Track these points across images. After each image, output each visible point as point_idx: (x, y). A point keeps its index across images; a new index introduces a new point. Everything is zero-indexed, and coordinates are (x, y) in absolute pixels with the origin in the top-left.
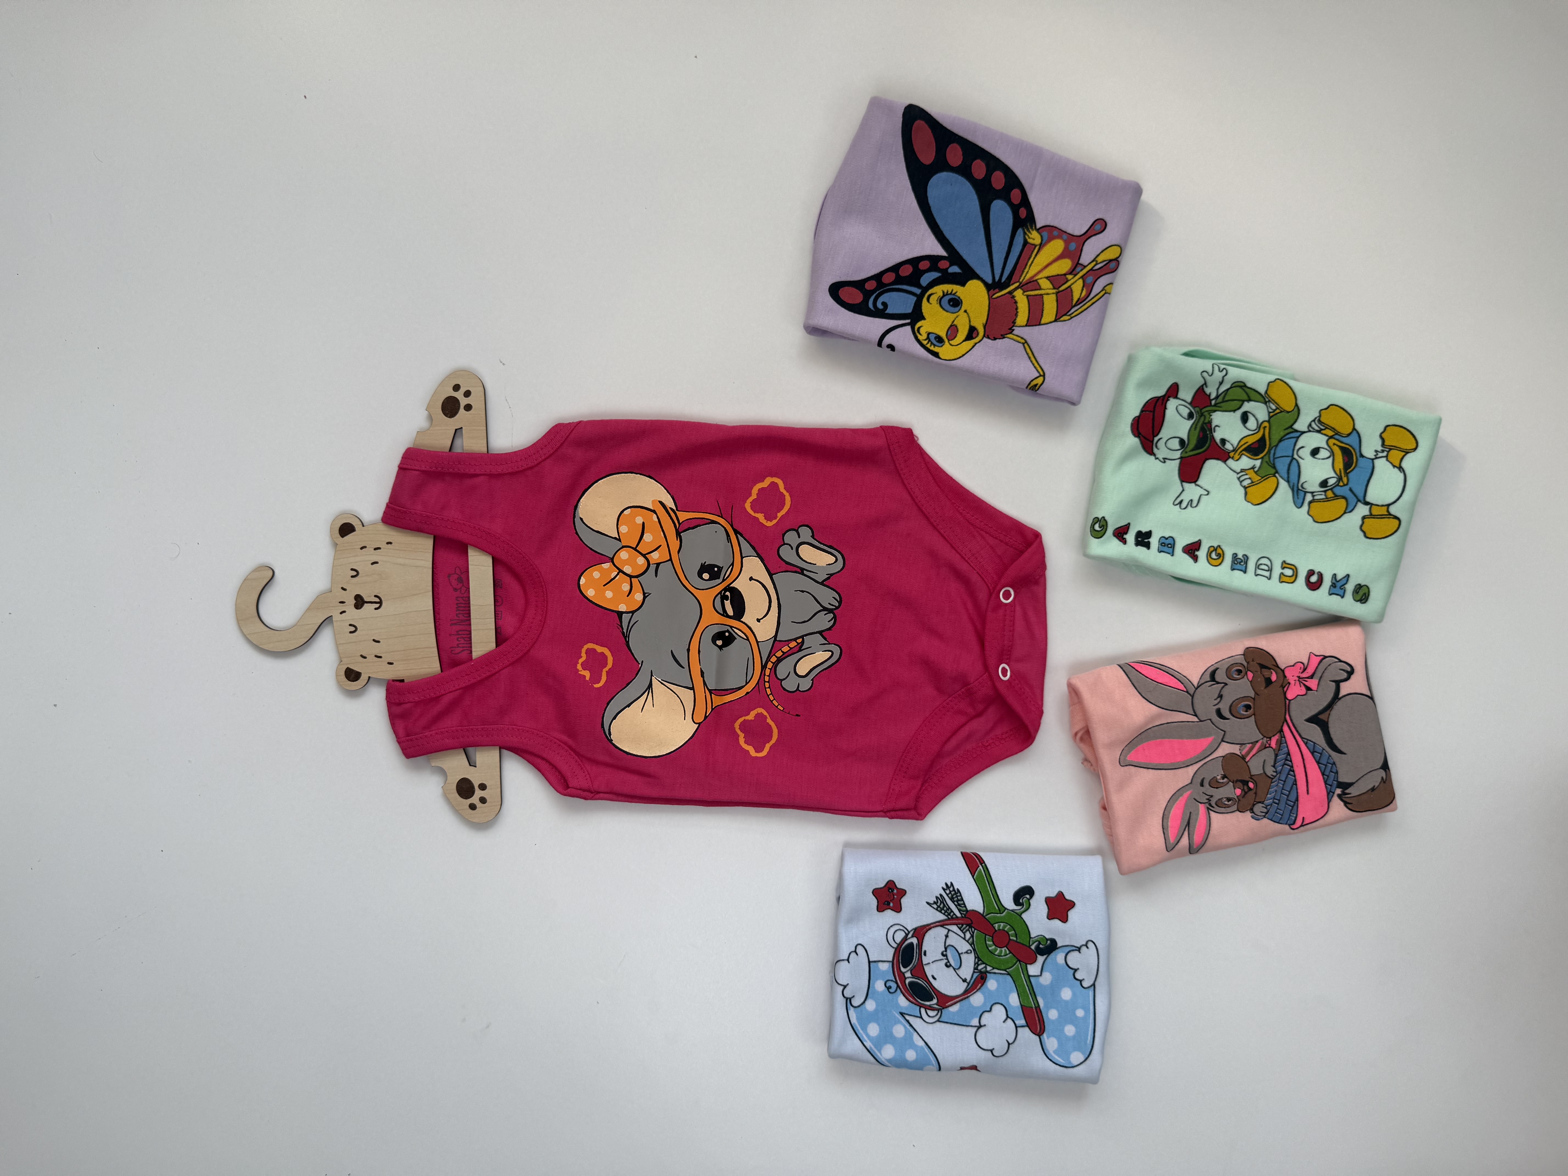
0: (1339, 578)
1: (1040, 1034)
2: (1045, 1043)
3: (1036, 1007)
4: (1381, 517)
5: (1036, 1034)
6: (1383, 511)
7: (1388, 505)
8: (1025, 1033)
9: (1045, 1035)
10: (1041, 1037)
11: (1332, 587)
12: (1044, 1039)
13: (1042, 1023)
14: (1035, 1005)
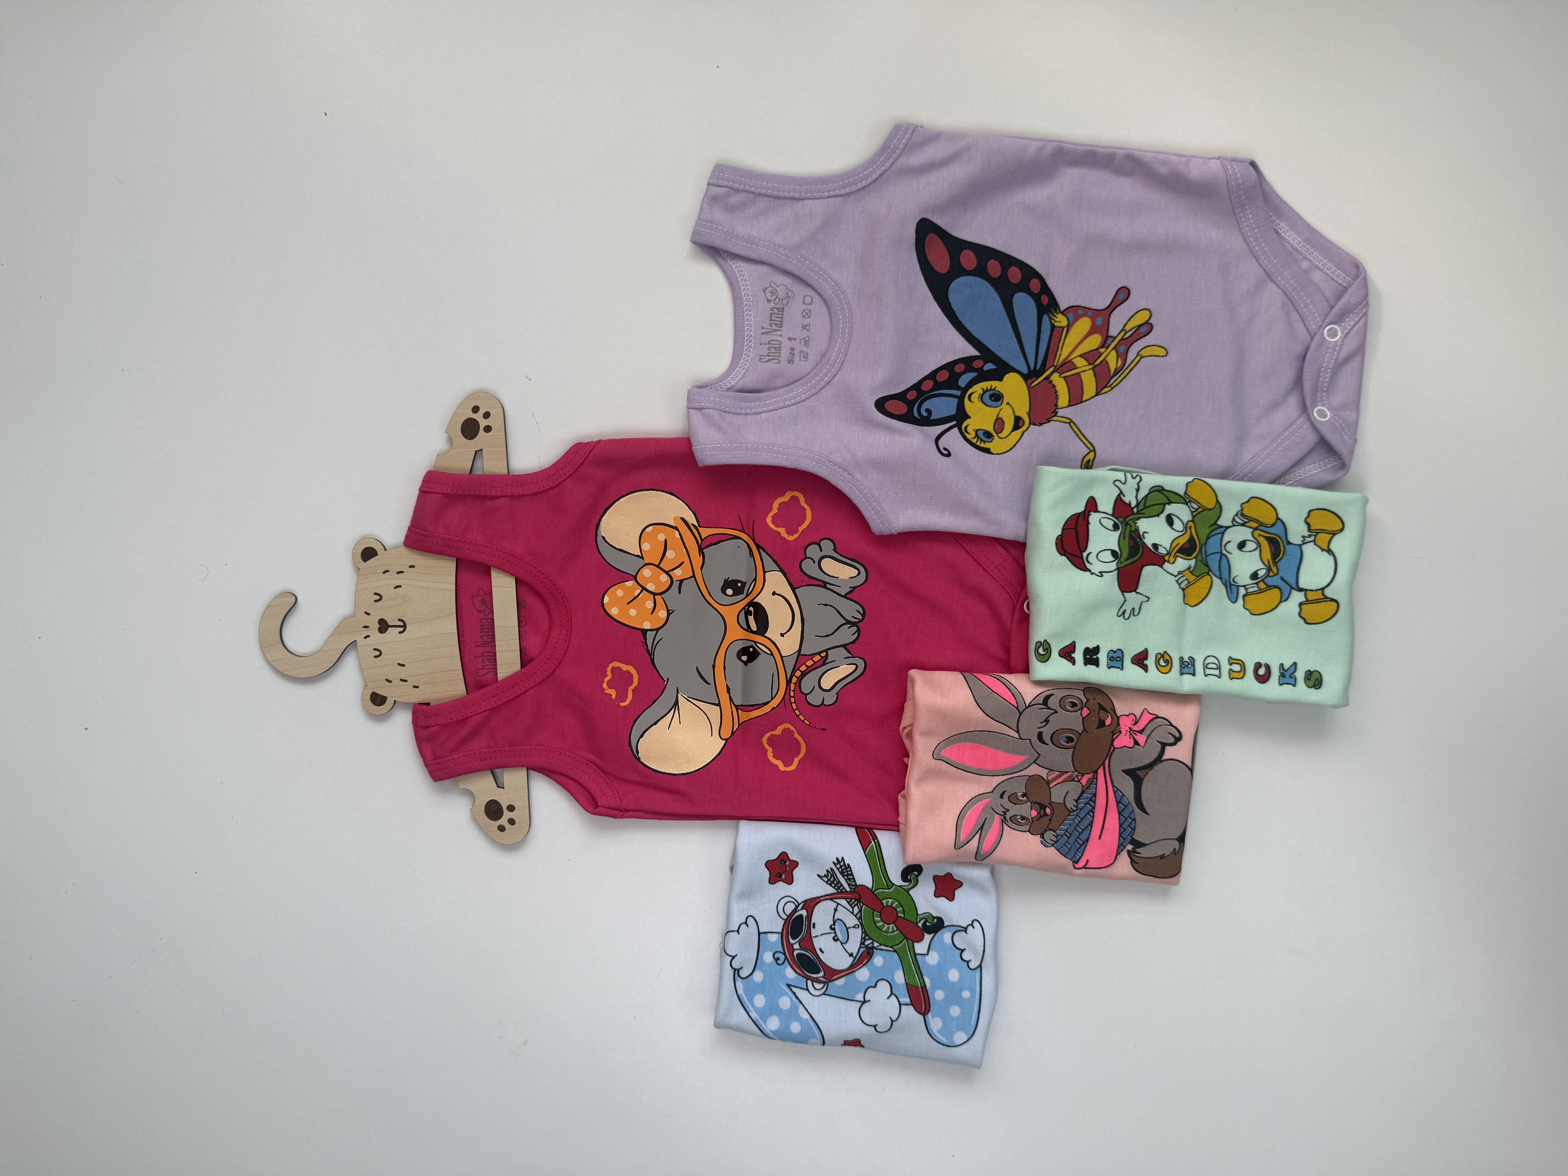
0: (1286, 667)
1: (925, 1013)
2: (929, 1022)
3: (921, 987)
4: (1317, 601)
5: (920, 1014)
6: (1319, 595)
7: (1323, 589)
8: (909, 1012)
9: (930, 1015)
10: (926, 1017)
11: (1281, 677)
12: (928, 1019)
13: (927, 1003)
14: (921, 985)
